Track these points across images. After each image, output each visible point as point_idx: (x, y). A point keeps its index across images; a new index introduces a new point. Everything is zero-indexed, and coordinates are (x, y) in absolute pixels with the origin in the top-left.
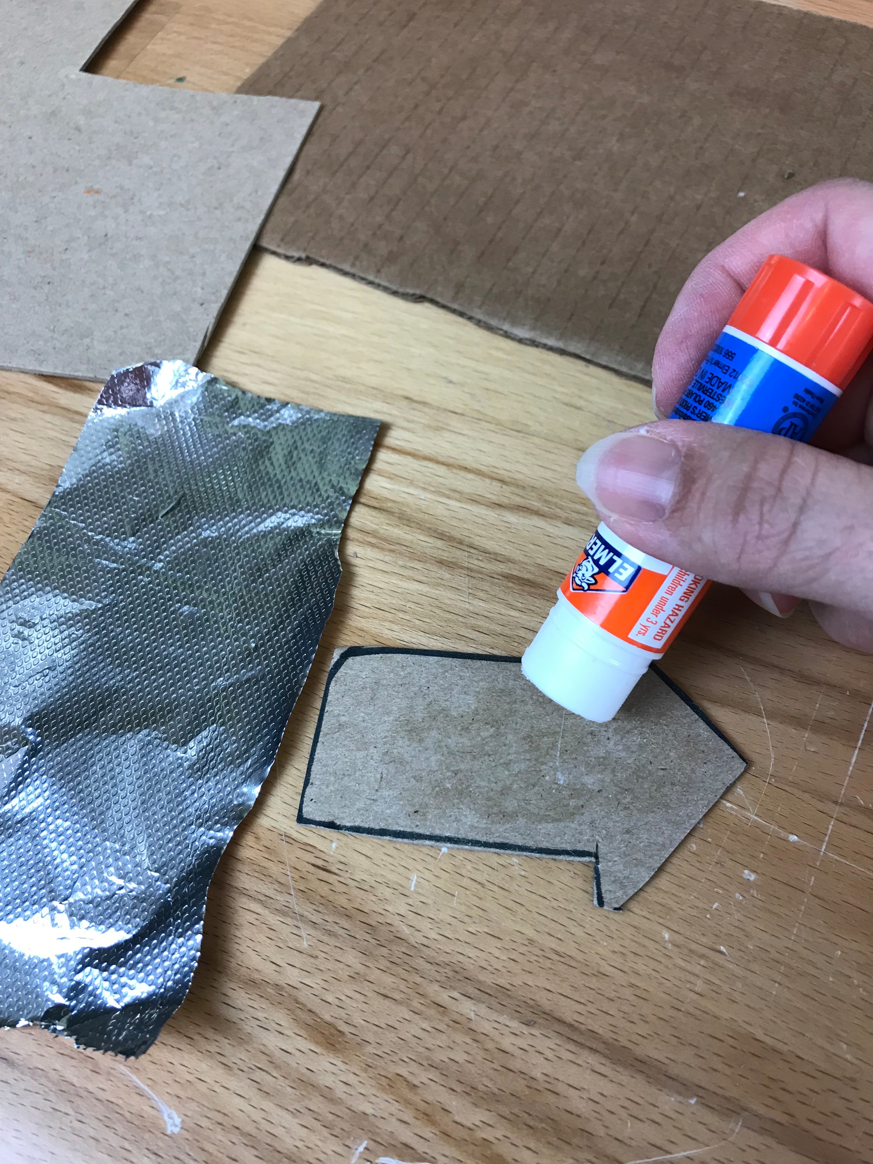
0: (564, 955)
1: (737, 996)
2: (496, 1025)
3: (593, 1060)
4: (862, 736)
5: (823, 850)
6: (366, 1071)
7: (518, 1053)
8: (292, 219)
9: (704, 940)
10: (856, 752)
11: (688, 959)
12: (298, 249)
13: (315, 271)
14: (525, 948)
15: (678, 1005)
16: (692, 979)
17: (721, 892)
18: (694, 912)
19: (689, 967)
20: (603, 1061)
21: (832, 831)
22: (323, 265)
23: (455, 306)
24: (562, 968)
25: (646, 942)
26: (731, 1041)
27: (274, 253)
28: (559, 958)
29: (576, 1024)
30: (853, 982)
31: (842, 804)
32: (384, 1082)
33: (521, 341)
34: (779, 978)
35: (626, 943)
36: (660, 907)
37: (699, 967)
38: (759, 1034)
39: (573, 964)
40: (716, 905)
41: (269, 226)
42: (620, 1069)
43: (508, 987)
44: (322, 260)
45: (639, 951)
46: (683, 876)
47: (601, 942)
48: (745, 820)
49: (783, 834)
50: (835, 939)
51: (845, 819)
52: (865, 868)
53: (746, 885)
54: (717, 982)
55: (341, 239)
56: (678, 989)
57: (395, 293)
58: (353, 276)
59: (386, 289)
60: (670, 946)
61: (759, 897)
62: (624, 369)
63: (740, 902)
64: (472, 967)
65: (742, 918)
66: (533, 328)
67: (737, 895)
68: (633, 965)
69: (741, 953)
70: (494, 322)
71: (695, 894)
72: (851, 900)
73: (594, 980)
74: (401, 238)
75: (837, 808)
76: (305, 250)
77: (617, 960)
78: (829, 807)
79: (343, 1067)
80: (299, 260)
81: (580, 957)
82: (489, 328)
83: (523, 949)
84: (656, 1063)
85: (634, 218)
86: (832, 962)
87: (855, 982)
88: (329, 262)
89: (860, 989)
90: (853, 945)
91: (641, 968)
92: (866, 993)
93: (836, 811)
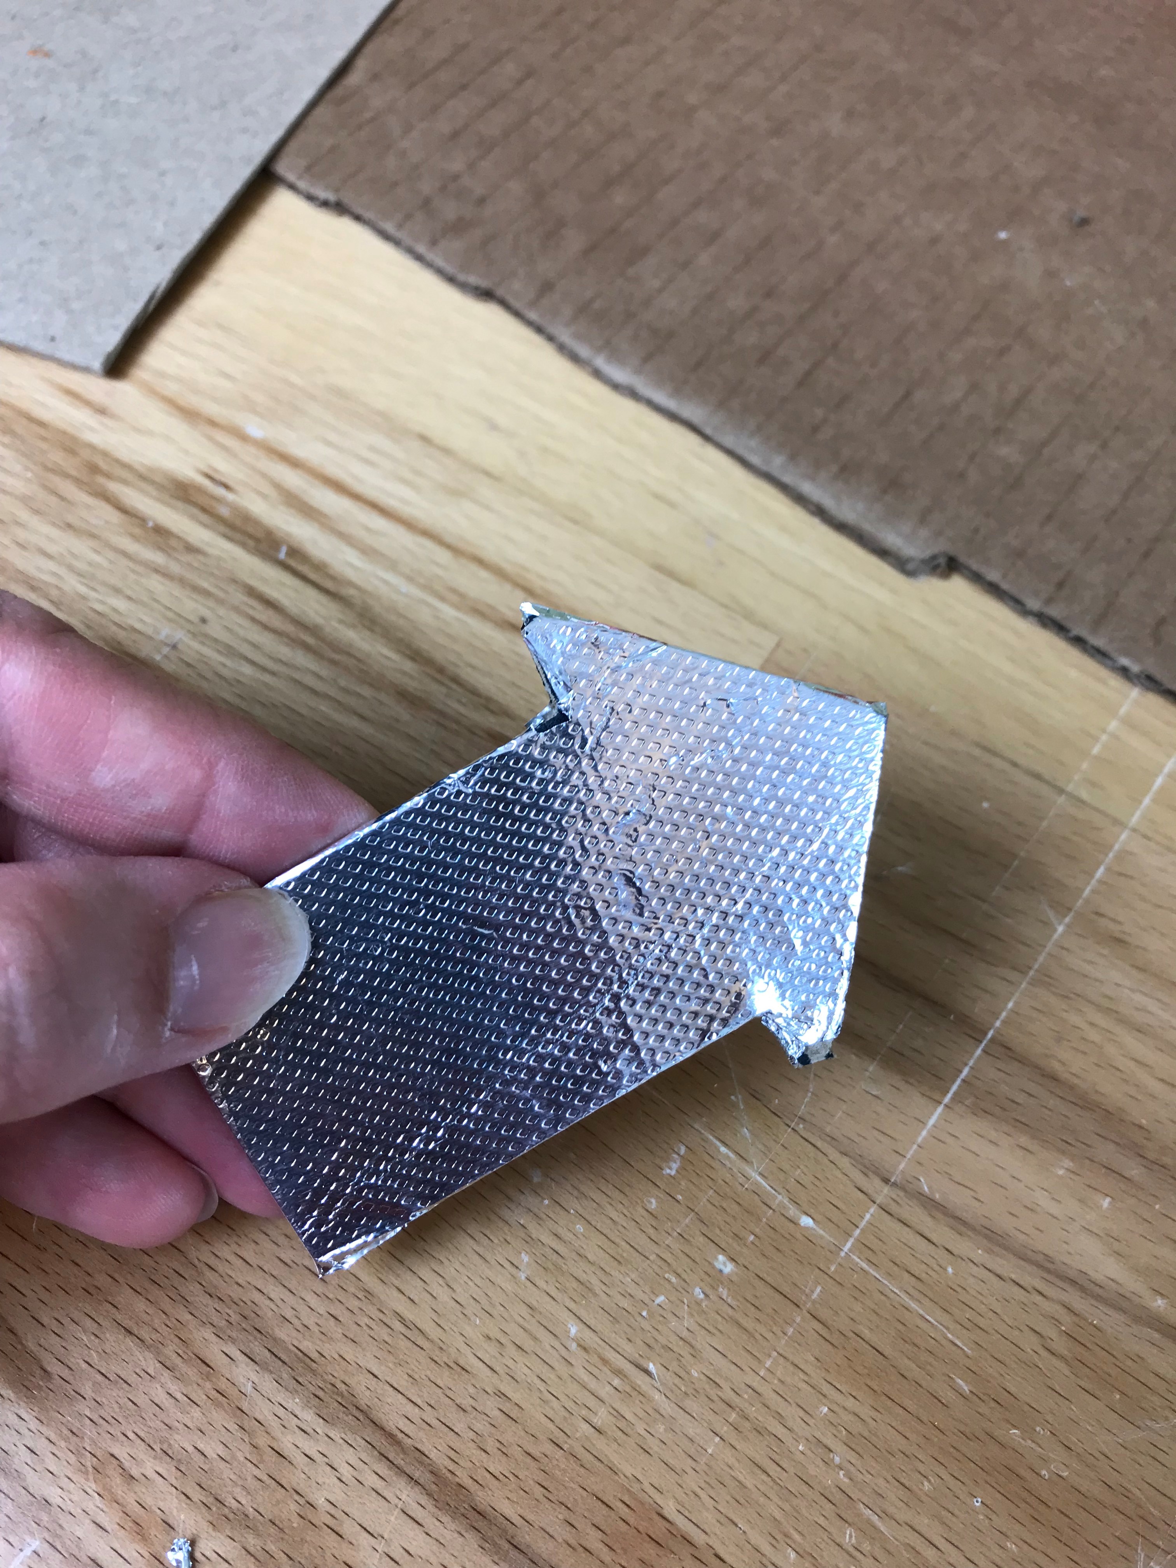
0: (412, 1327)
1: (653, 1445)
2: (281, 1412)
3: (408, 1496)
4: (955, 1088)
5: (846, 1249)
6: (67, 1440)
7: (300, 1460)
8: (329, 142)
9: (628, 1348)
10: (940, 1109)
11: (595, 1371)
12: (327, 188)
13: (346, 226)
14: (357, 1303)
15: (561, 1438)
16: (592, 1402)
17: (674, 1280)
18: (625, 1303)
19: (593, 1384)
20: (424, 1500)
21: (869, 1223)
22: (358, 218)
23: (533, 315)
24: (403, 1344)
25: (541, 1334)
26: (624, 1511)
27: (292, 187)
28: (403, 1329)
29: (400, 1436)
30: (833, 1460)
31: (895, 1184)
32: (89, 1461)
33: (616, 387)
34: (724, 1430)
35: (511, 1328)
36: (575, 1284)
37: (608, 1388)
38: (670, 1509)
39: (421, 1341)
40: (661, 1299)
41: (293, 146)
42: (445, 1519)
43: (315, 1355)
44: (359, 211)
45: (528, 1344)
46: (624, 1244)
47: (473, 1318)
48: (742, 1180)
49: (792, 1211)
50: (826, 1388)
51: (893, 1208)
52: (901, 1289)
53: (715, 1278)
54: (629, 1416)
55: (395, 184)
56: (567, 1415)
57: (451, 280)
58: (396, 242)
59: (440, 272)
60: (573, 1346)
61: (729, 1301)
62: (755, 460)
63: (698, 1303)
64: (270, 1314)
65: (694, 1327)
66: (638, 371)
67: (698, 1290)
68: (510, 1363)
69: (677, 1381)
70: (584, 351)
71: (633, 1276)
72: (866, 1333)
73: (446, 1372)
74: (481, 201)
75: (886, 1189)
76: (337, 190)
77: (489, 1351)
78: (874, 1185)
79: (34, 1424)
80: (325, 204)
81: (434, 1332)
82: (575, 358)
83: (354, 1304)
84: (502, 1519)
85: (833, 239)
86: (811, 1422)
87: (837, 1460)
88: (368, 215)
89: (842, 1473)
90: (850, 1403)
91: (521, 1371)
92: (846, 1480)
93: (884, 1193)
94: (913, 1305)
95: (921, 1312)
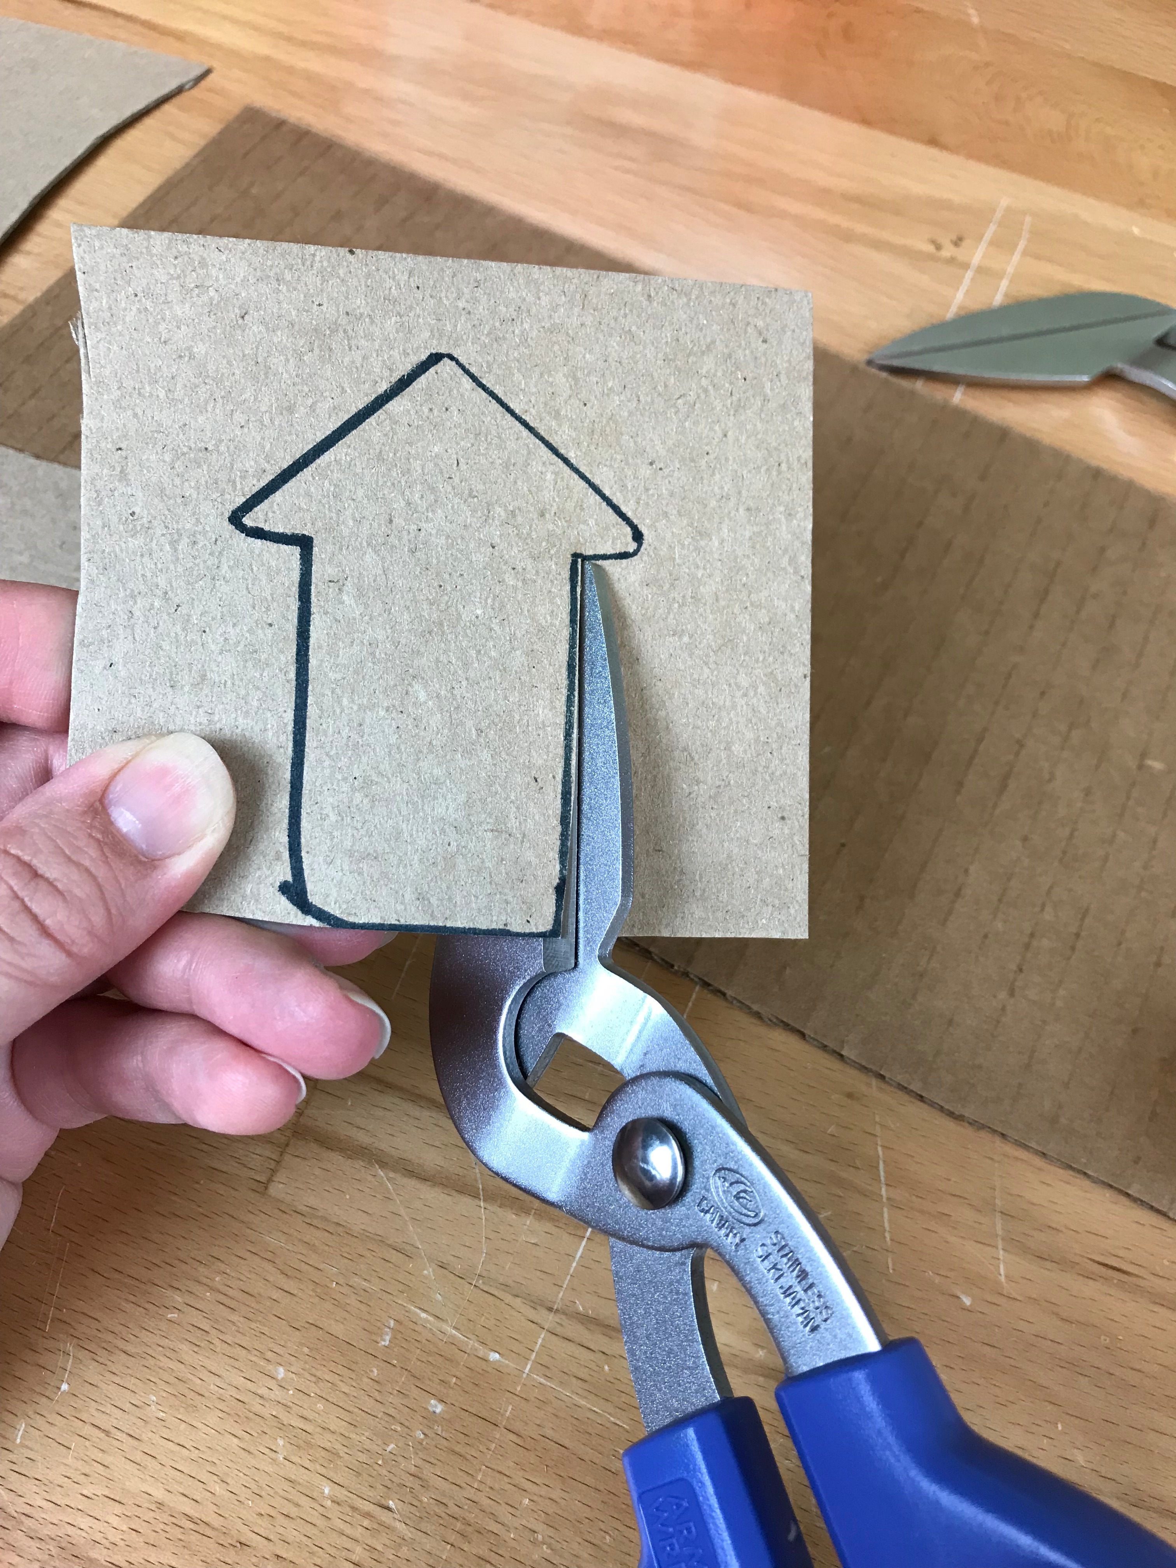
0: (199, 1522)
5: (527, 1371)
9: (371, 1493)
10: (584, 1243)
11: (348, 1519)
14: (152, 1514)
16: (349, 1544)
17: (399, 1429)
18: (363, 1458)
19: (348, 1530)
21: (542, 1346)
24: (195, 1537)
25: (301, 1499)
28: (192, 1526)
30: (537, 1539)
31: (557, 1311)
34: (452, 1538)
35: (278, 1502)
36: (323, 1453)
37: (360, 1529)
39: (209, 1532)
40: (391, 1448)
45: (293, 1511)
46: (356, 1410)
47: (246, 1502)
48: (441, 1336)
49: (483, 1352)
50: (528, 1485)
51: (559, 1330)
52: (573, 1392)
53: (430, 1418)
54: (379, 1548)
56: (331, 1559)
60: (329, 1503)
61: (444, 1435)
63: (420, 1443)
64: (82, 1541)
65: (420, 1463)
67: (418, 1433)
68: (281, 1531)
69: (413, 1509)
71: (367, 1434)
72: (550, 1433)
73: (232, 1551)
75: (551, 1316)
77: (263, 1525)
78: (541, 1315)
81: (216, 1522)
83: (149, 1516)
86: (518, 1513)
87: (540, 1537)
89: (545, 1547)
90: (544, 1491)
91: (291, 1535)
92: (549, 1551)
93: (550, 1320)
94: (583, 1402)
95: (589, 1406)
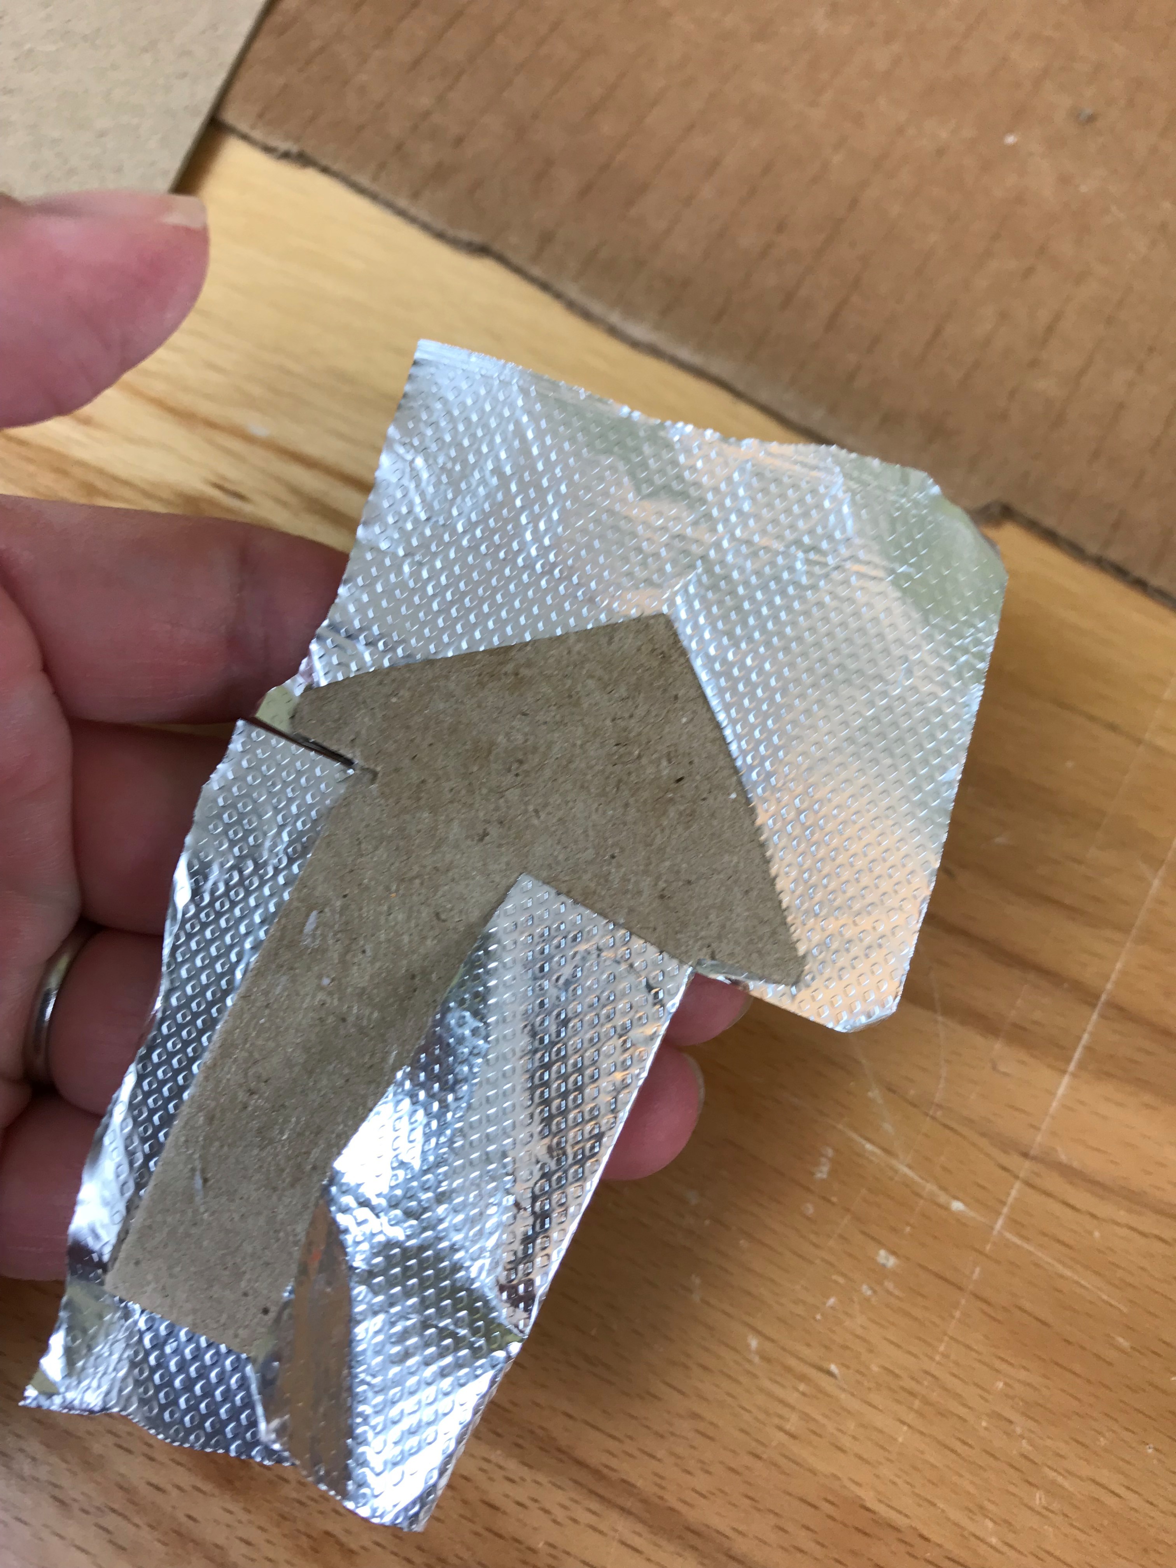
0: (597, 1363)
1: (846, 1441)
2: (485, 1465)
3: (624, 1527)
4: (1077, 1055)
5: (998, 1227)
6: (278, 1525)
7: (511, 1507)
8: (281, 81)
9: (808, 1353)
10: (1067, 1079)
11: (779, 1379)
12: (287, 137)
13: (311, 178)
15: (759, 1450)
16: (783, 1411)
17: (841, 1281)
18: (798, 1310)
19: (781, 1393)
20: (639, 1527)
21: (1015, 1199)
22: (325, 170)
23: (536, 271)
24: (592, 1381)
25: (723, 1351)
26: (827, 1508)
27: (245, 137)
28: (589, 1367)
29: (605, 1471)
30: (1015, 1431)
31: (1035, 1158)
32: (304, 1541)
33: (635, 344)
34: (910, 1418)
35: (693, 1350)
36: (748, 1298)
37: (796, 1394)
38: (869, 1498)
39: (609, 1377)
40: (832, 1301)
41: (239, 88)
42: (664, 1543)
43: (508, 1406)
44: (325, 162)
45: (711, 1363)
46: (788, 1252)
48: (890, 1173)
49: (943, 1198)
50: (998, 1364)
51: (1038, 1181)
52: (1055, 1259)
53: (879, 1274)
54: (818, 1417)
55: (360, 128)
56: (760, 1426)
57: (440, 236)
58: (374, 197)
59: (425, 227)
60: (756, 1359)
61: (896, 1293)
62: (792, 415)
63: (867, 1300)
65: (867, 1323)
66: (657, 327)
67: (865, 1288)
68: (699, 1385)
69: (859, 1377)
70: (597, 307)
71: (802, 1283)
72: (1028, 1306)
73: (638, 1403)
74: (459, 141)
75: (1027, 1164)
76: (297, 139)
77: (676, 1376)
78: (1014, 1161)
79: (244, 1517)
80: (285, 156)
82: (587, 316)
84: (715, 1535)
85: (837, 159)
86: (990, 1397)
87: (1019, 1430)
88: (336, 167)
89: (1024, 1442)
90: (1023, 1375)
91: (708, 1390)
92: (1030, 1448)
93: (1025, 1167)
94: (1068, 1273)
95: (1076, 1278)
